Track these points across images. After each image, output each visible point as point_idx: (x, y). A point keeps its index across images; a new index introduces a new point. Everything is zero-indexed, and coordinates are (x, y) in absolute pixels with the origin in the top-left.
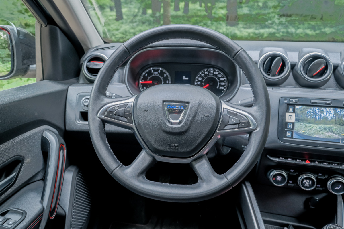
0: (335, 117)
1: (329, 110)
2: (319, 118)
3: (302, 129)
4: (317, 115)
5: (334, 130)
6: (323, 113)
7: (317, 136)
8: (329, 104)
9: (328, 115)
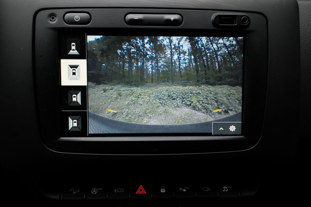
0: (196, 62)
1: (179, 44)
2: (152, 68)
3: (110, 104)
4: (148, 60)
5: (194, 100)
6: (165, 53)
7: (154, 122)
8: (176, 22)
9: (176, 57)
